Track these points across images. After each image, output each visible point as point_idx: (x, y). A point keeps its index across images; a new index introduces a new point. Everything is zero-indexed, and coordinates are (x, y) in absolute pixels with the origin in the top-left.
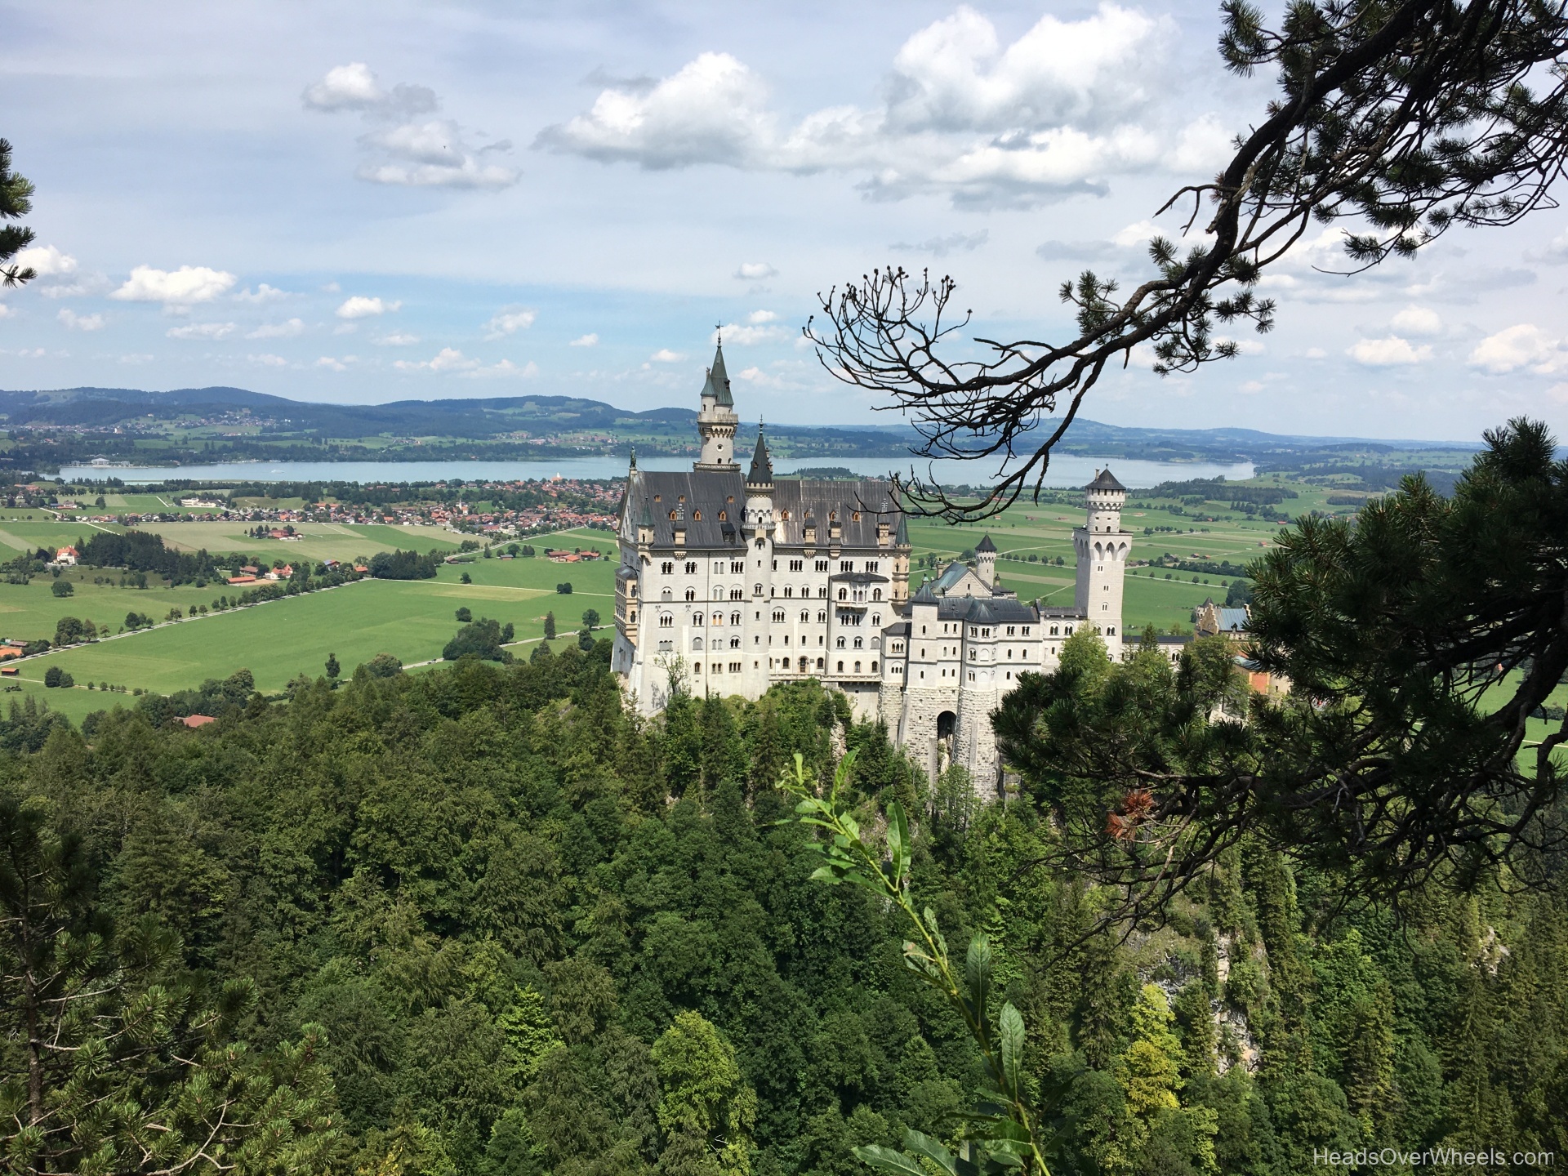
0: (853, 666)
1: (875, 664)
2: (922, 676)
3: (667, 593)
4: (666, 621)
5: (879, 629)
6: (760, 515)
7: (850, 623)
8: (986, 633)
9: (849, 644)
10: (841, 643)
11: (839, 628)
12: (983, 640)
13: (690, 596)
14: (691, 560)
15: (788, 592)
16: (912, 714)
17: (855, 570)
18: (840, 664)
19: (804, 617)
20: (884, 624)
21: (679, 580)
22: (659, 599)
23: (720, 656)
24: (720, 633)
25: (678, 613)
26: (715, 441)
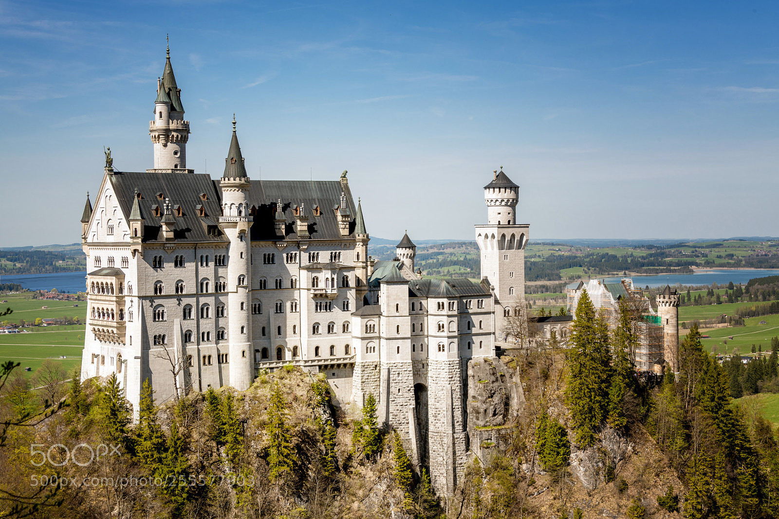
0: (328, 351)
3: (158, 289)
4: (158, 316)
5: (349, 313)
7: (323, 310)
8: (451, 306)
10: (316, 330)
11: (313, 316)
12: (450, 313)
13: (179, 288)
14: (180, 252)
15: (263, 284)
16: (393, 388)
17: (320, 261)
18: (317, 348)
19: (279, 308)
20: (352, 309)
21: (169, 274)
22: (152, 293)
23: (209, 348)
24: (208, 325)
25: (170, 307)
26: (172, 147)
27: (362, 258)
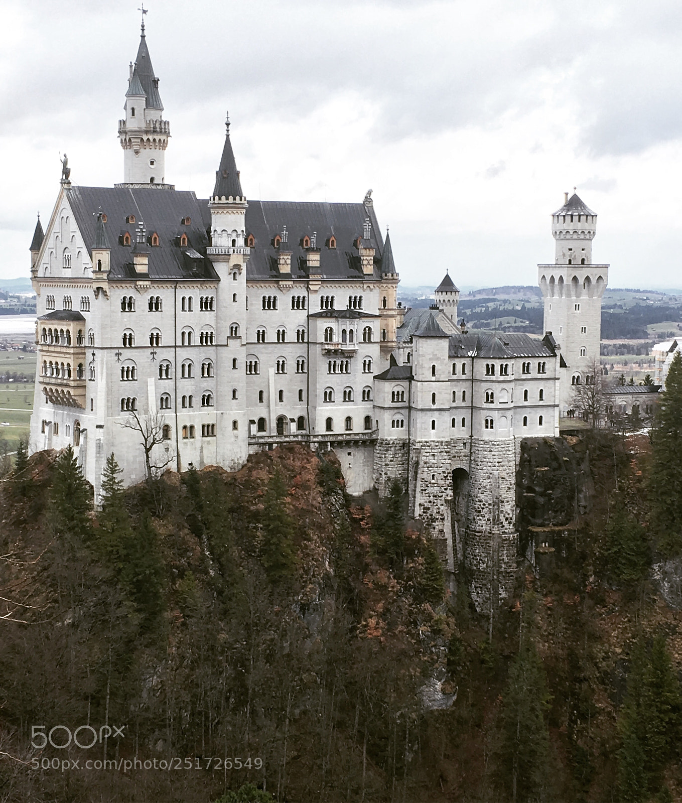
0: (343, 424)
1: (368, 419)
2: (433, 428)
3: (128, 340)
4: (128, 374)
5: (371, 376)
6: (234, 234)
7: (338, 371)
8: (504, 370)
9: (338, 396)
10: (328, 397)
11: (324, 379)
12: (502, 378)
13: (155, 340)
14: (155, 292)
15: (261, 336)
16: (424, 474)
17: (336, 307)
18: (329, 421)
19: (281, 367)
20: (376, 370)
21: (142, 321)
22: (120, 344)
23: (191, 416)
24: (190, 387)
25: (141, 359)
26: (147, 154)
27: (390, 304)
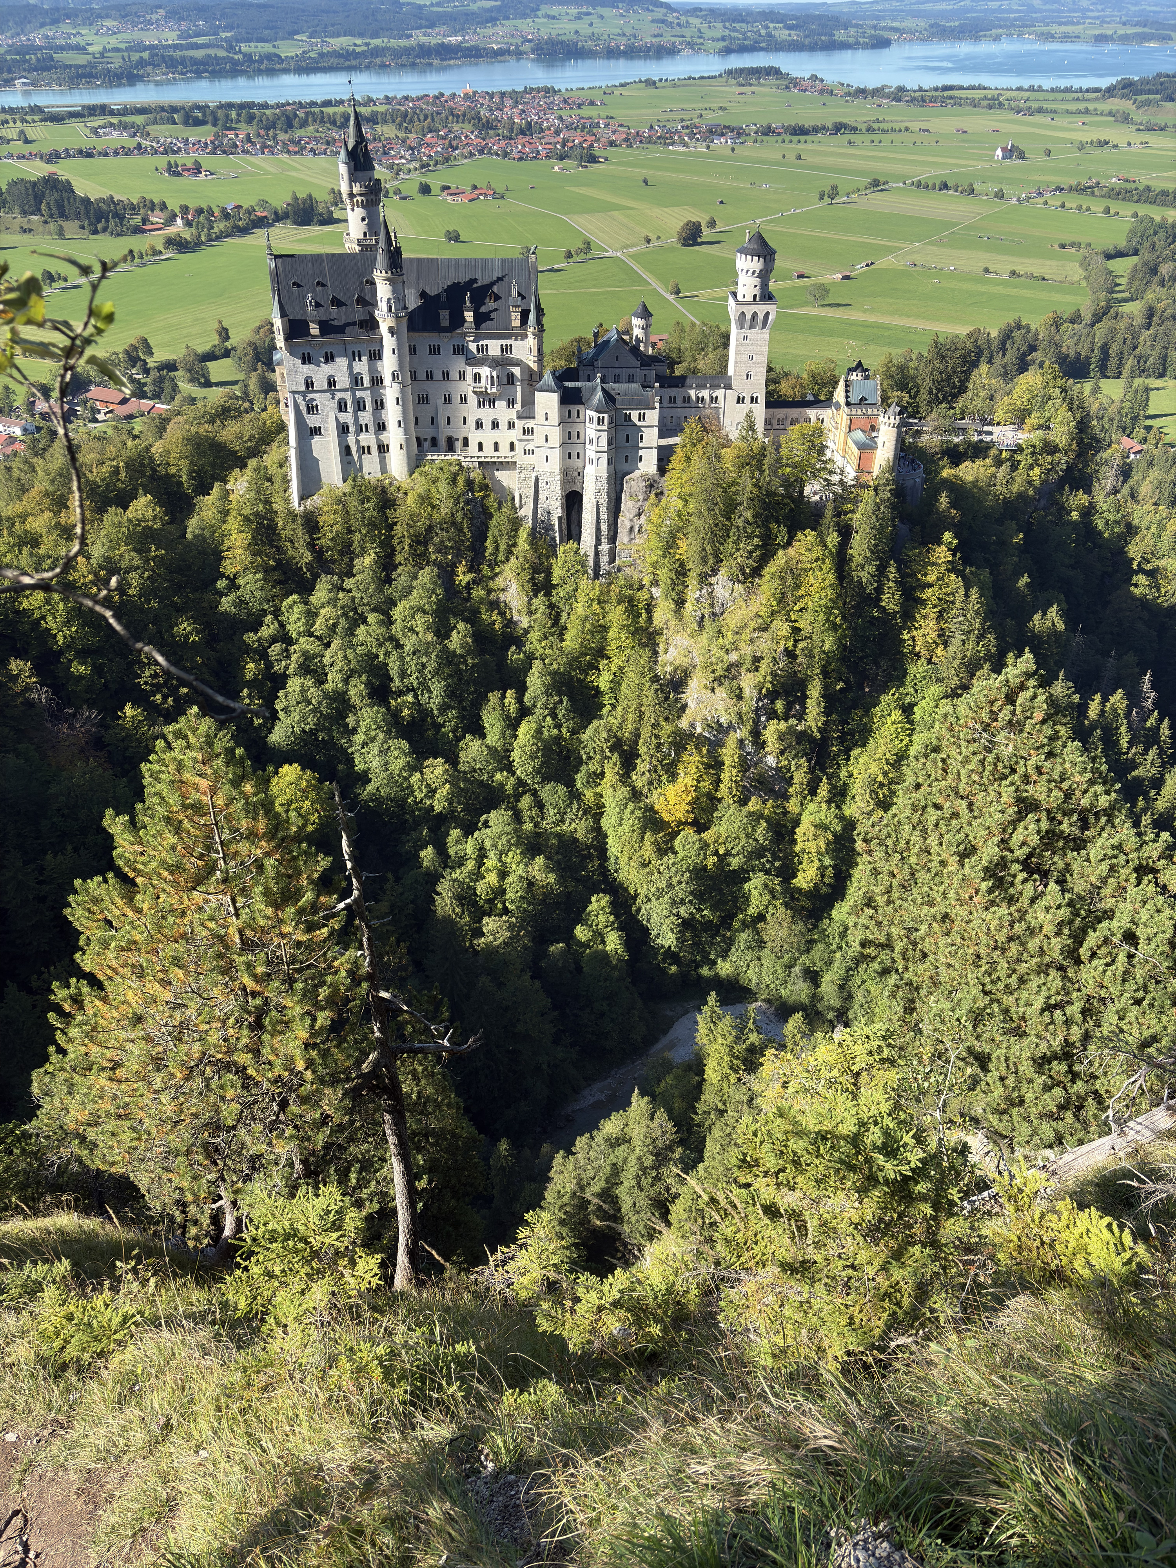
0: (492, 447)
1: (512, 444)
2: (547, 460)
3: (309, 384)
4: (312, 409)
5: (515, 411)
6: (390, 303)
7: (487, 406)
8: (601, 421)
9: (487, 425)
10: (479, 425)
11: (476, 411)
12: (599, 428)
13: (331, 383)
14: (328, 350)
15: (429, 375)
16: (540, 495)
17: (491, 353)
18: (481, 445)
19: (447, 399)
20: (519, 407)
21: (320, 369)
22: (303, 388)
23: (368, 439)
24: (366, 417)
25: (323, 400)
26: (360, 212)
27: (535, 352)
